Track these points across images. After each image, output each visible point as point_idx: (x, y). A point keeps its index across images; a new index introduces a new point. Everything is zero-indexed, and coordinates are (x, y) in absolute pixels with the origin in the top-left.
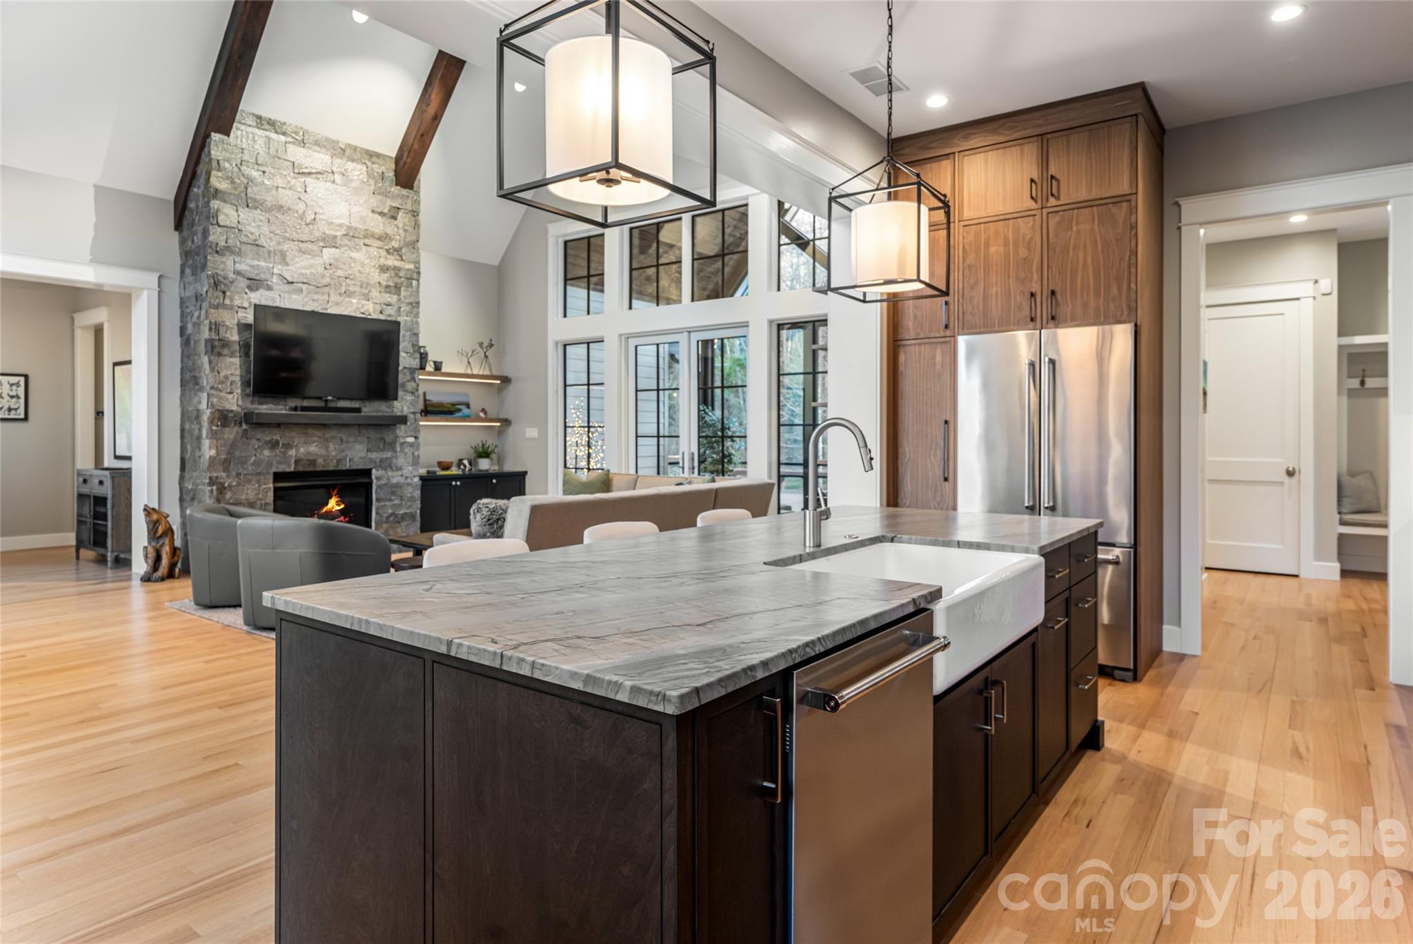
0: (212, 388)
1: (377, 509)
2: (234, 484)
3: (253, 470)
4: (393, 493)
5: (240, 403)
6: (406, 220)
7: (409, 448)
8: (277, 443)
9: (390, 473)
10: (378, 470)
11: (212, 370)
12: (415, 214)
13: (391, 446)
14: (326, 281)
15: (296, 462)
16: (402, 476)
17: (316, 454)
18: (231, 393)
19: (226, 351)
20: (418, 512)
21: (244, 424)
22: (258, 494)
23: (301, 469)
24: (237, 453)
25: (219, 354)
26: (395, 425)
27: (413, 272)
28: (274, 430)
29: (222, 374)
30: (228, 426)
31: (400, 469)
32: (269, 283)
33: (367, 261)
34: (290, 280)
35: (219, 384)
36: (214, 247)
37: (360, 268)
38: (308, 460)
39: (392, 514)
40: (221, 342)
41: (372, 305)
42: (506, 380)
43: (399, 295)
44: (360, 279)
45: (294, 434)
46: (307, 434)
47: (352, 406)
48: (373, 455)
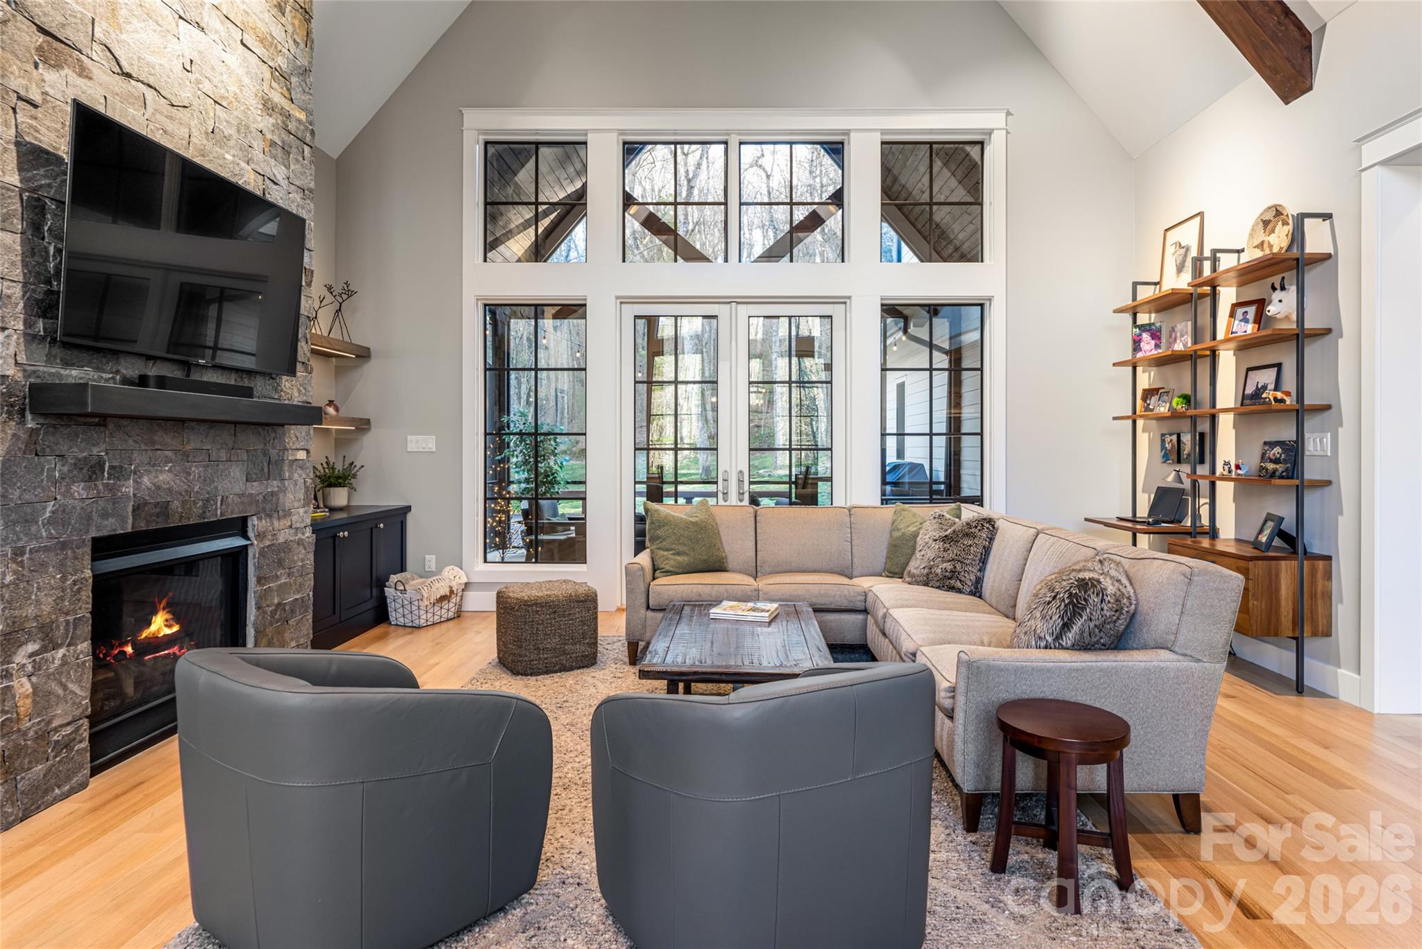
1: (261, 598)
3: (50, 537)
4: (280, 563)
6: (297, 22)
7: (300, 471)
8: (100, 464)
9: (276, 523)
10: (260, 519)
13: (272, 467)
14: (185, 95)
15: (136, 509)
16: (291, 527)
17: (170, 490)
20: (311, 593)
21: (29, 417)
22: (62, 598)
23: (142, 526)
24: (18, 494)
26: (282, 425)
27: (306, 128)
31: (289, 513)
32: (86, 57)
33: (246, 81)
34: (126, 67)
37: (238, 91)
38: (155, 504)
39: (279, 604)
41: (250, 174)
42: (364, 354)
43: (288, 167)
44: (235, 113)
45: (131, 442)
46: (153, 443)
47: (233, 382)
48: (255, 488)
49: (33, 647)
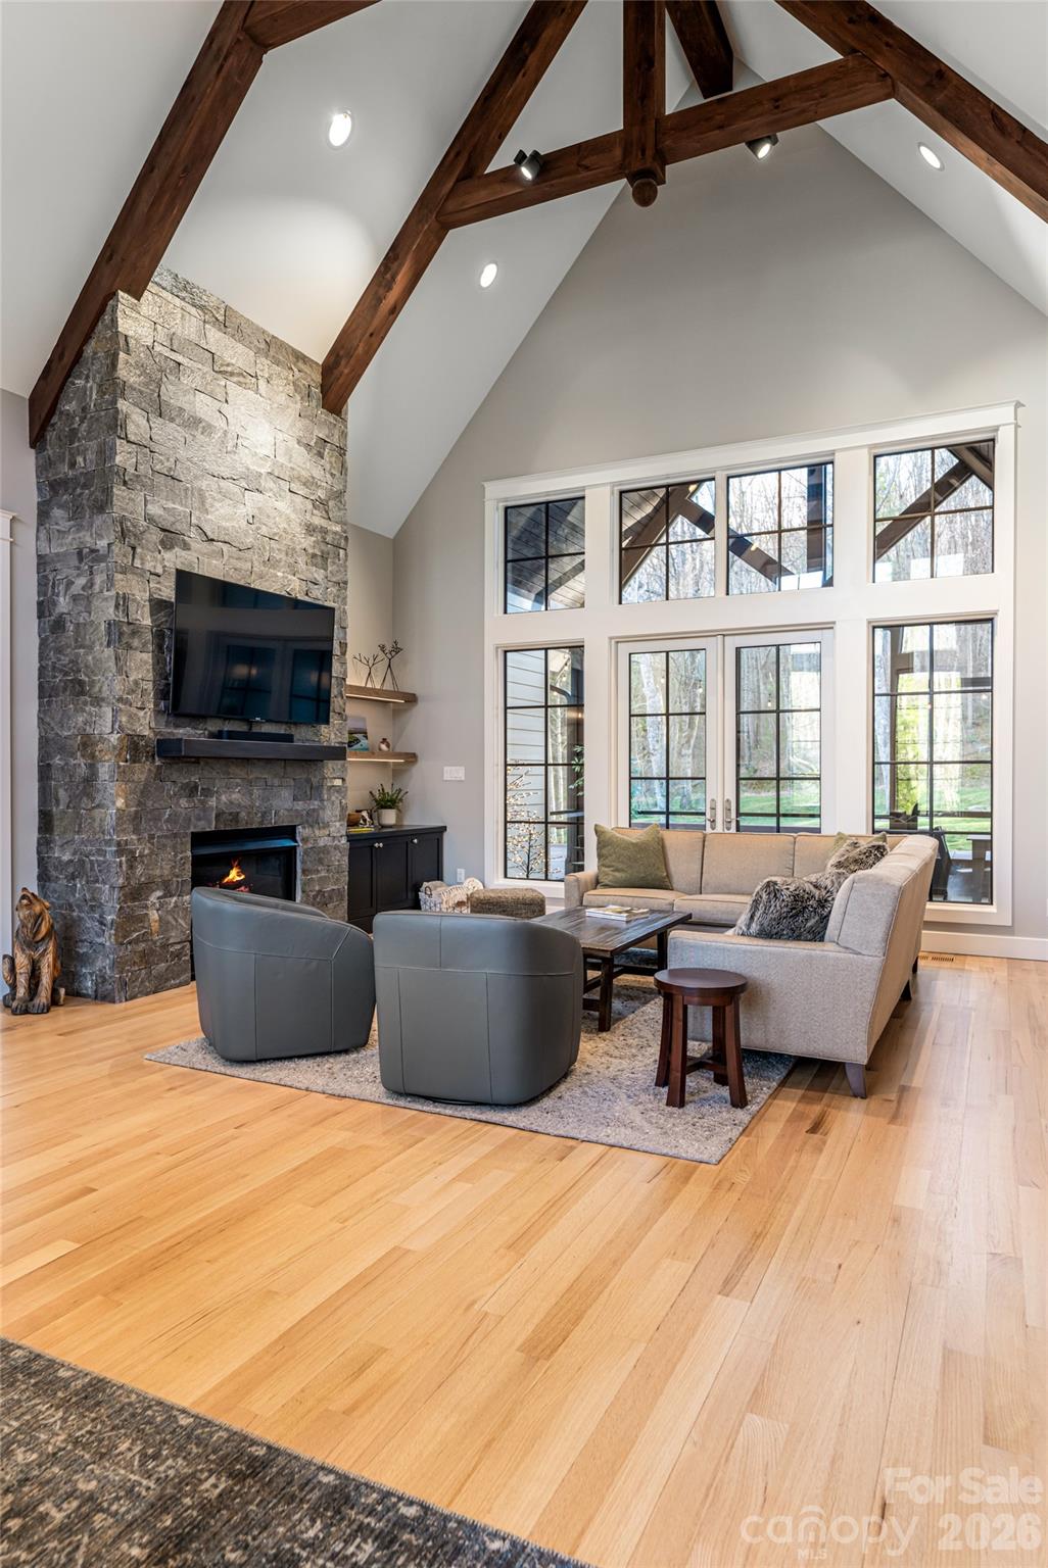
0: (120, 700)
1: (304, 884)
2: (147, 852)
3: (168, 830)
4: (320, 861)
5: (153, 725)
6: (333, 459)
7: (336, 794)
8: (196, 787)
9: (317, 832)
10: (304, 828)
11: (120, 671)
12: (342, 451)
13: (314, 790)
14: (249, 541)
15: (218, 816)
16: (329, 835)
17: (239, 805)
18: (142, 709)
19: (136, 643)
20: (346, 888)
21: (157, 759)
22: (174, 867)
23: (223, 827)
24: (149, 803)
25: (129, 647)
26: (322, 761)
27: (341, 536)
28: (192, 768)
29: (131, 679)
30: (139, 762)
31: (327, 825)
32: (186, 538)
33: (293, 516)
34: (211, 536)
35: (128, 694)
36: (121, 474)
37: (286, 526)
38: (231, 814)
39: (320, 891)
40: (131, 627)
41: (298, 582)
42: (411, 699)
43: (326, 570)
44: (284, 542)
45: (214, 773)
46: (229, 774)
47: (282, 732)
48: (300, 806)
49: (159, 893)
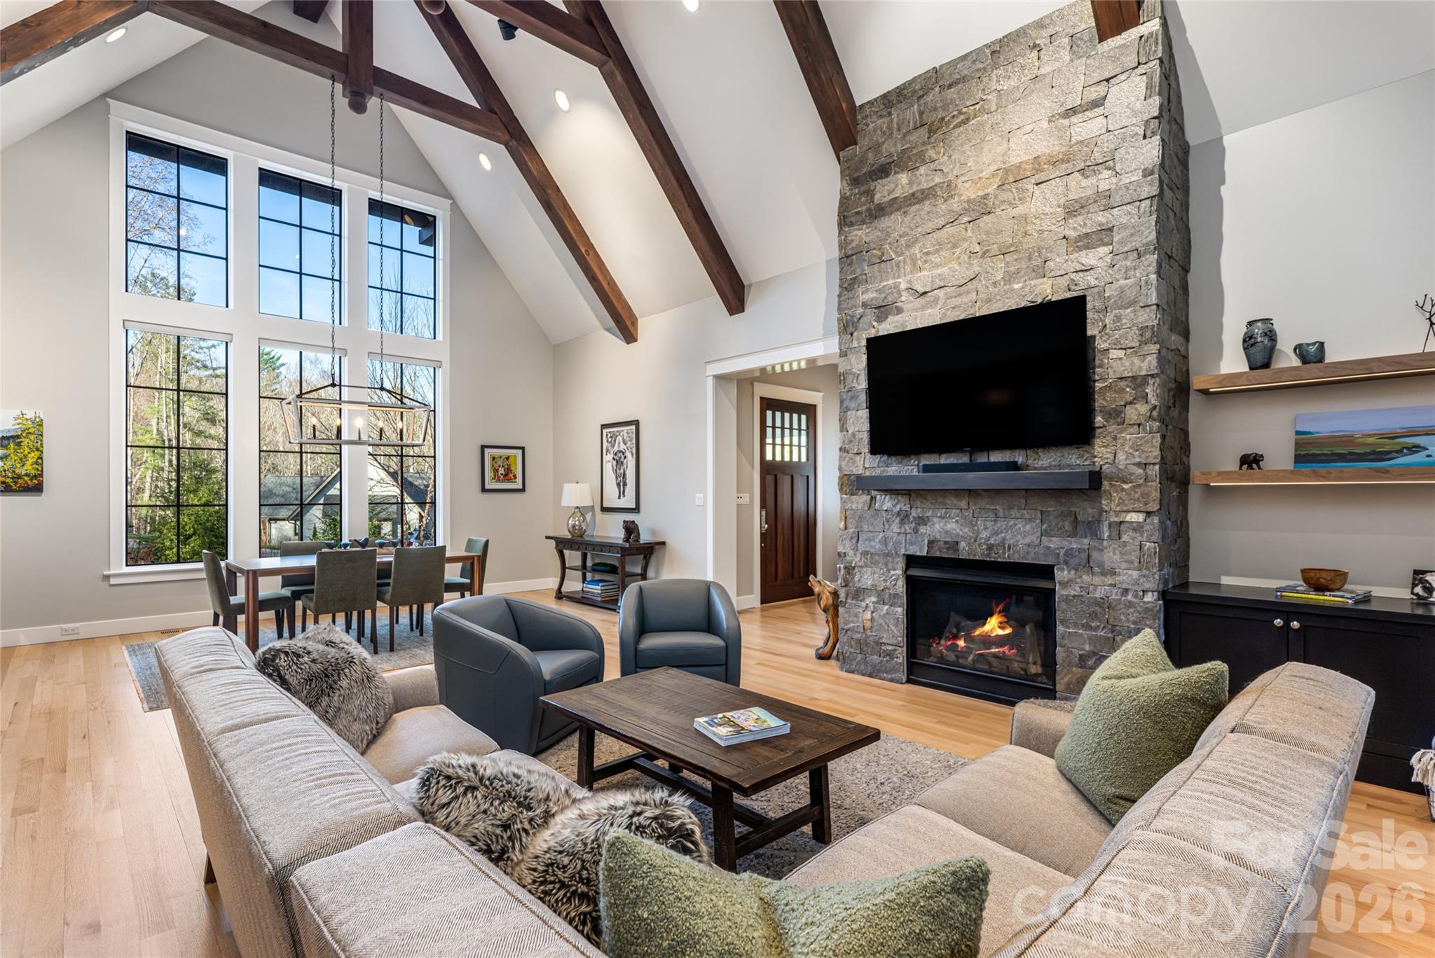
0: (840, 449)
1: (1062, 637)
2: (862, 564)
5: (867, 465)
9: (1092, 579)
11: (841, 427)
15: (930, 543)
16: (1114, 585)
17: (958, 535)
18: (858, 453)
19: (853, 404)
23: (936, 553)
24: (866, 527)
25: (847, 409)
26: (1098, 489)
28: (904, 499)
29: (850, 432)
30: (856, 494)
31: (1113, 573)
32: (899, 304)
34: (921, 290)
35: (848, 443)
38: (946, 543)
40: (850, 393)
41: (1050, 282)
48: (1054, 543)
49: (874, 599)
